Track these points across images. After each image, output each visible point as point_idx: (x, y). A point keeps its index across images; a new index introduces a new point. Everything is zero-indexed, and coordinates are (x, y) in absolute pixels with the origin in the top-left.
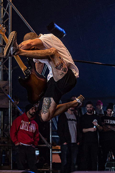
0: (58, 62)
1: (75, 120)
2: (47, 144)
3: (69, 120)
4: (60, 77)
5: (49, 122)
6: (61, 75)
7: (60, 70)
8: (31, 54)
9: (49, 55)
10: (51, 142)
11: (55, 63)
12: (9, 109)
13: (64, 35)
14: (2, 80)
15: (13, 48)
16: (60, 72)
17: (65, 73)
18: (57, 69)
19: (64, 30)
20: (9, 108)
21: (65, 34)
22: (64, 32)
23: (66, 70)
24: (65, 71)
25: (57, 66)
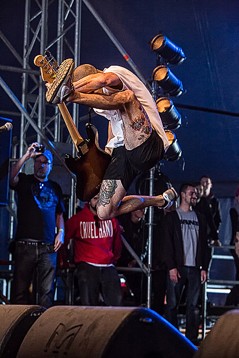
0: (136, 116)
1: (196, 222)
2: (143, 266)
3: (183, 223)
4: (138, 143)
5: (147, 224)
6: (139, 139)
7: (139, 130)
8: (93, 100)
9: (122, 102)
10: (149, 263)
11: (130, 118)
12: (72, 197)
13: (181, 59)
14: (59, 141)
15: (66, 88)
16: (139, 133)
17: (147, 136)
18: (133, 128)
19: (182, 50)
20: (71, 195)
21: (184, 58)
22: (183, 53)
23: (149, 131)
24: (147, 133)
25: (135, 123)
